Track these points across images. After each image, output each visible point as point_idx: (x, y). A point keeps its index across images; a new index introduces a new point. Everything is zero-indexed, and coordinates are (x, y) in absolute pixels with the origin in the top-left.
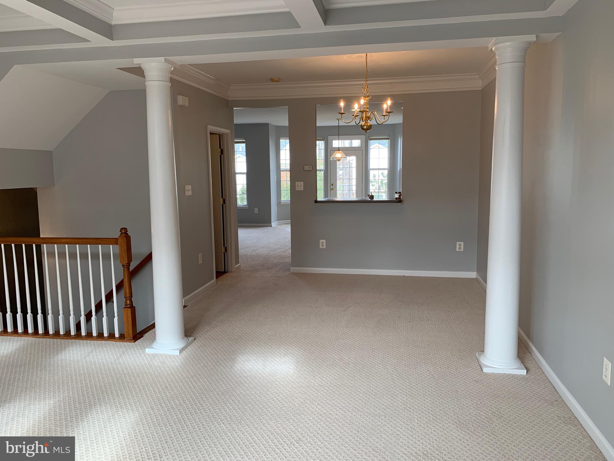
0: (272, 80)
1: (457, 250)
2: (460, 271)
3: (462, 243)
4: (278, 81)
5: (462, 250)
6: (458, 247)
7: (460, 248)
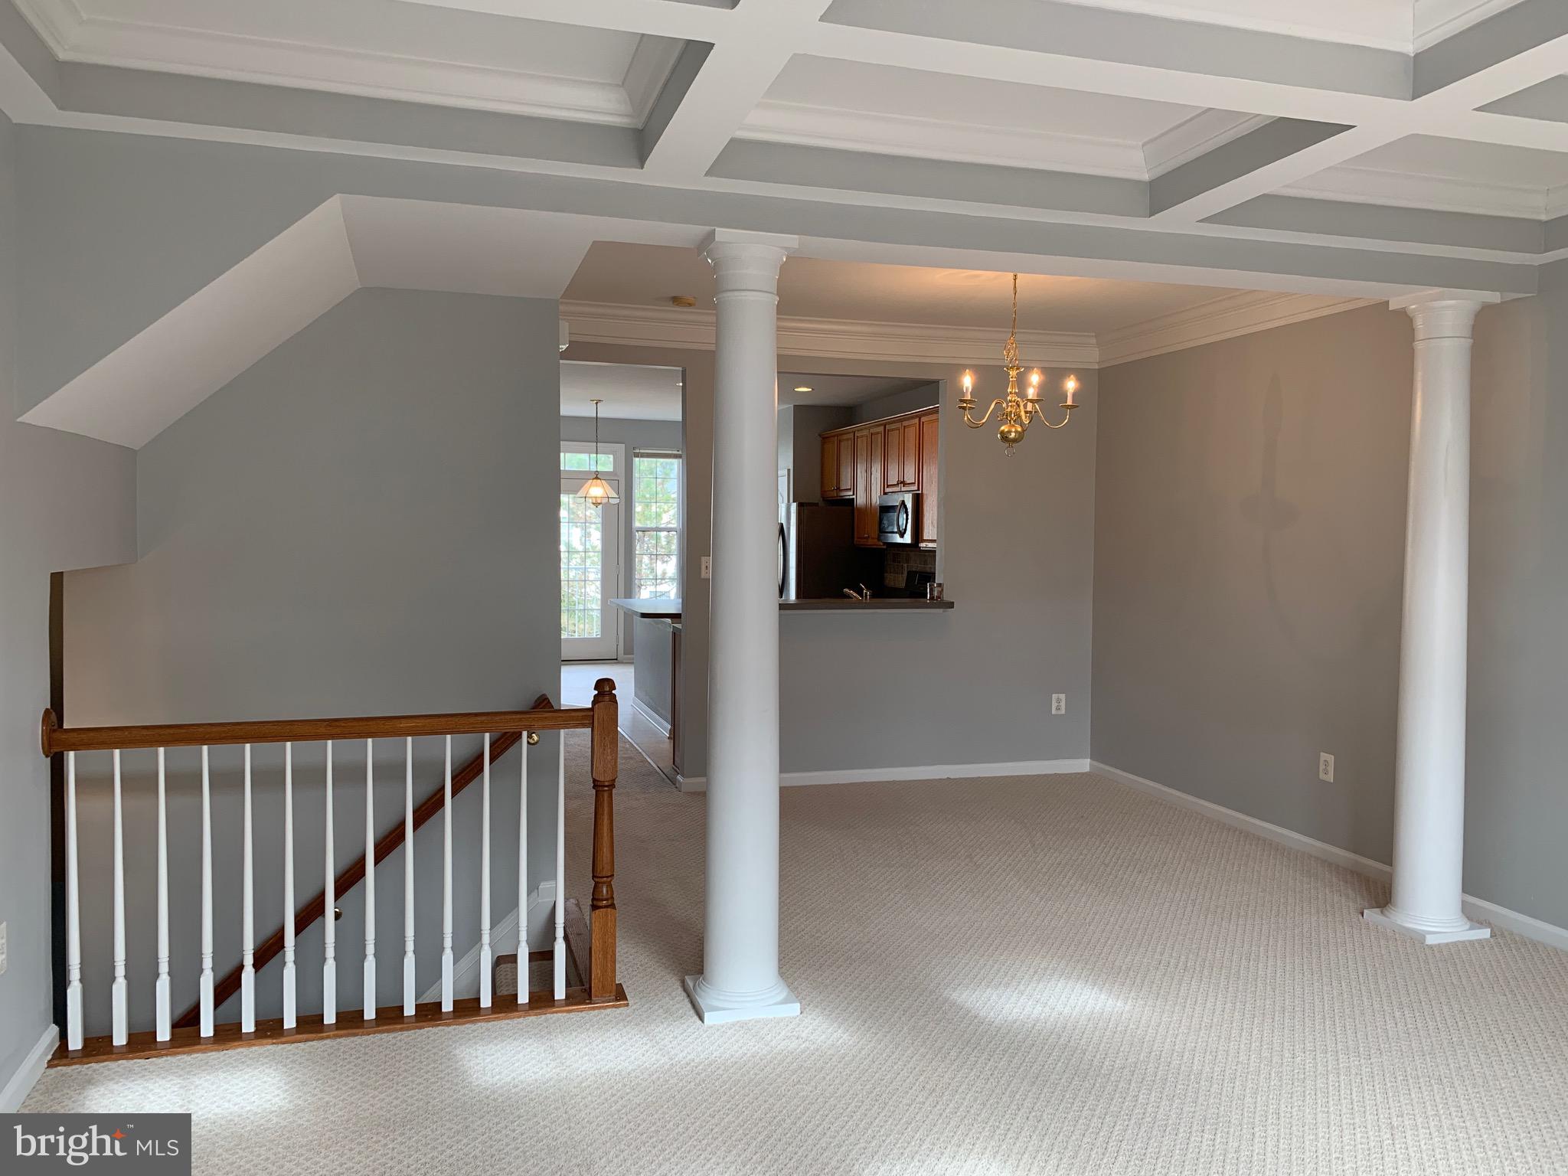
0: (676, 300)
1: (1054, 712)
2: (1056, 759)
3: (1063, 696)
4: (690, 305)
5: (1063, 711)
6: (1054, 705)
7: (1058, 709)
